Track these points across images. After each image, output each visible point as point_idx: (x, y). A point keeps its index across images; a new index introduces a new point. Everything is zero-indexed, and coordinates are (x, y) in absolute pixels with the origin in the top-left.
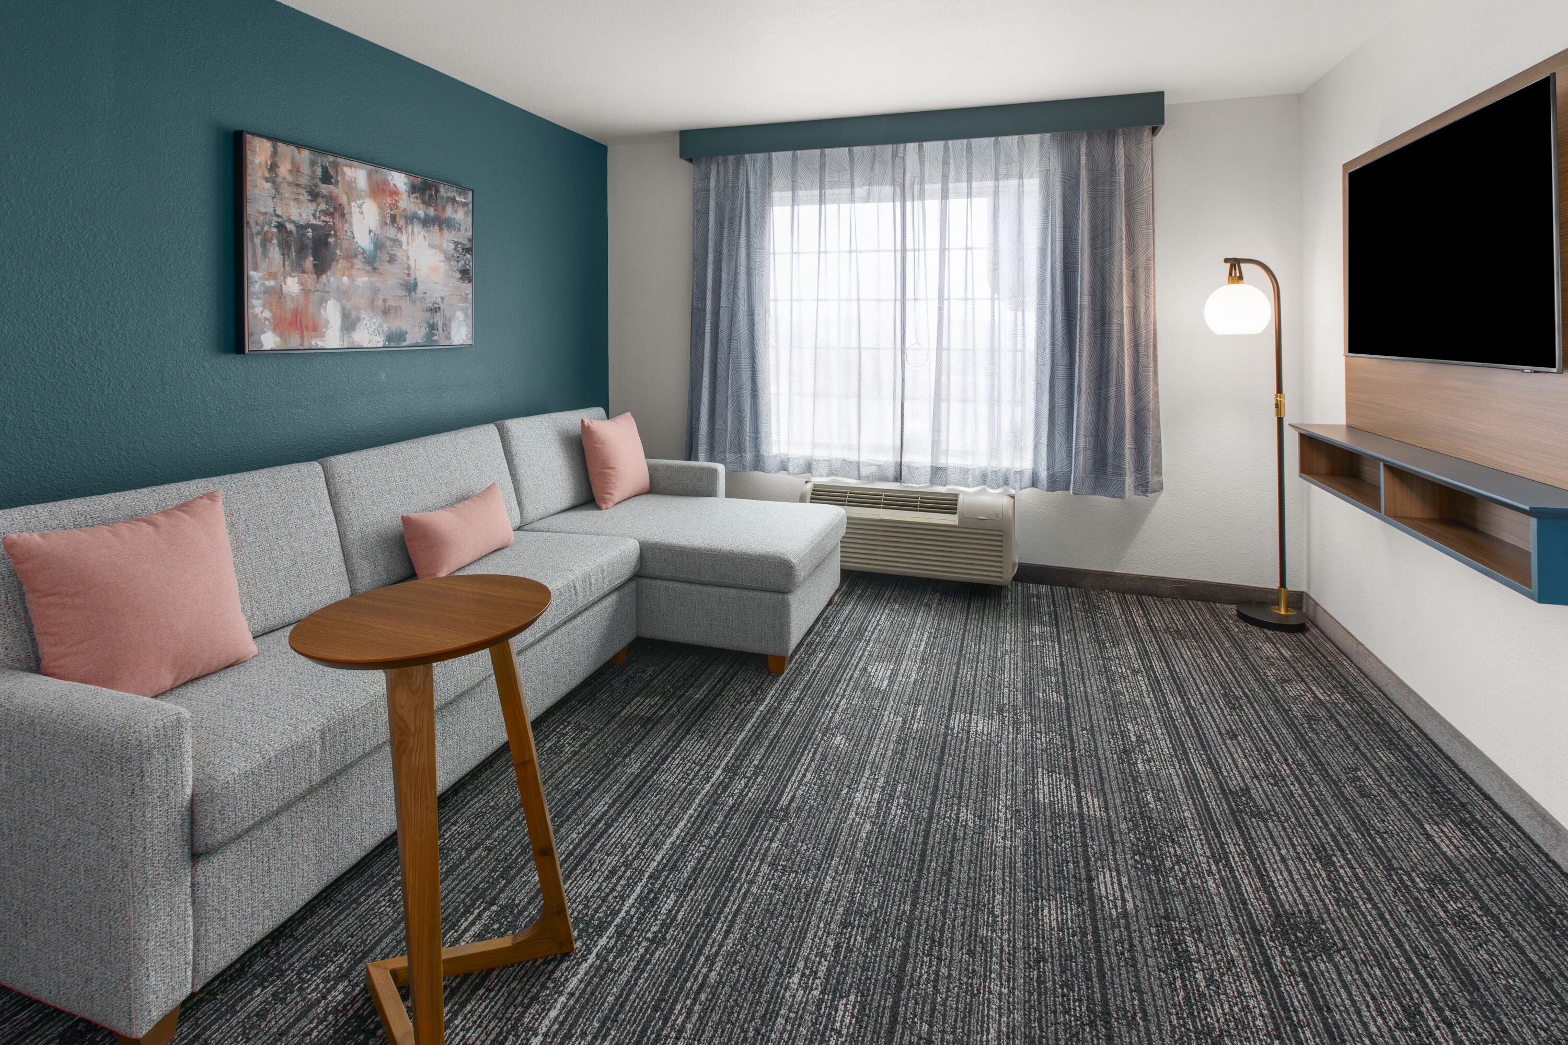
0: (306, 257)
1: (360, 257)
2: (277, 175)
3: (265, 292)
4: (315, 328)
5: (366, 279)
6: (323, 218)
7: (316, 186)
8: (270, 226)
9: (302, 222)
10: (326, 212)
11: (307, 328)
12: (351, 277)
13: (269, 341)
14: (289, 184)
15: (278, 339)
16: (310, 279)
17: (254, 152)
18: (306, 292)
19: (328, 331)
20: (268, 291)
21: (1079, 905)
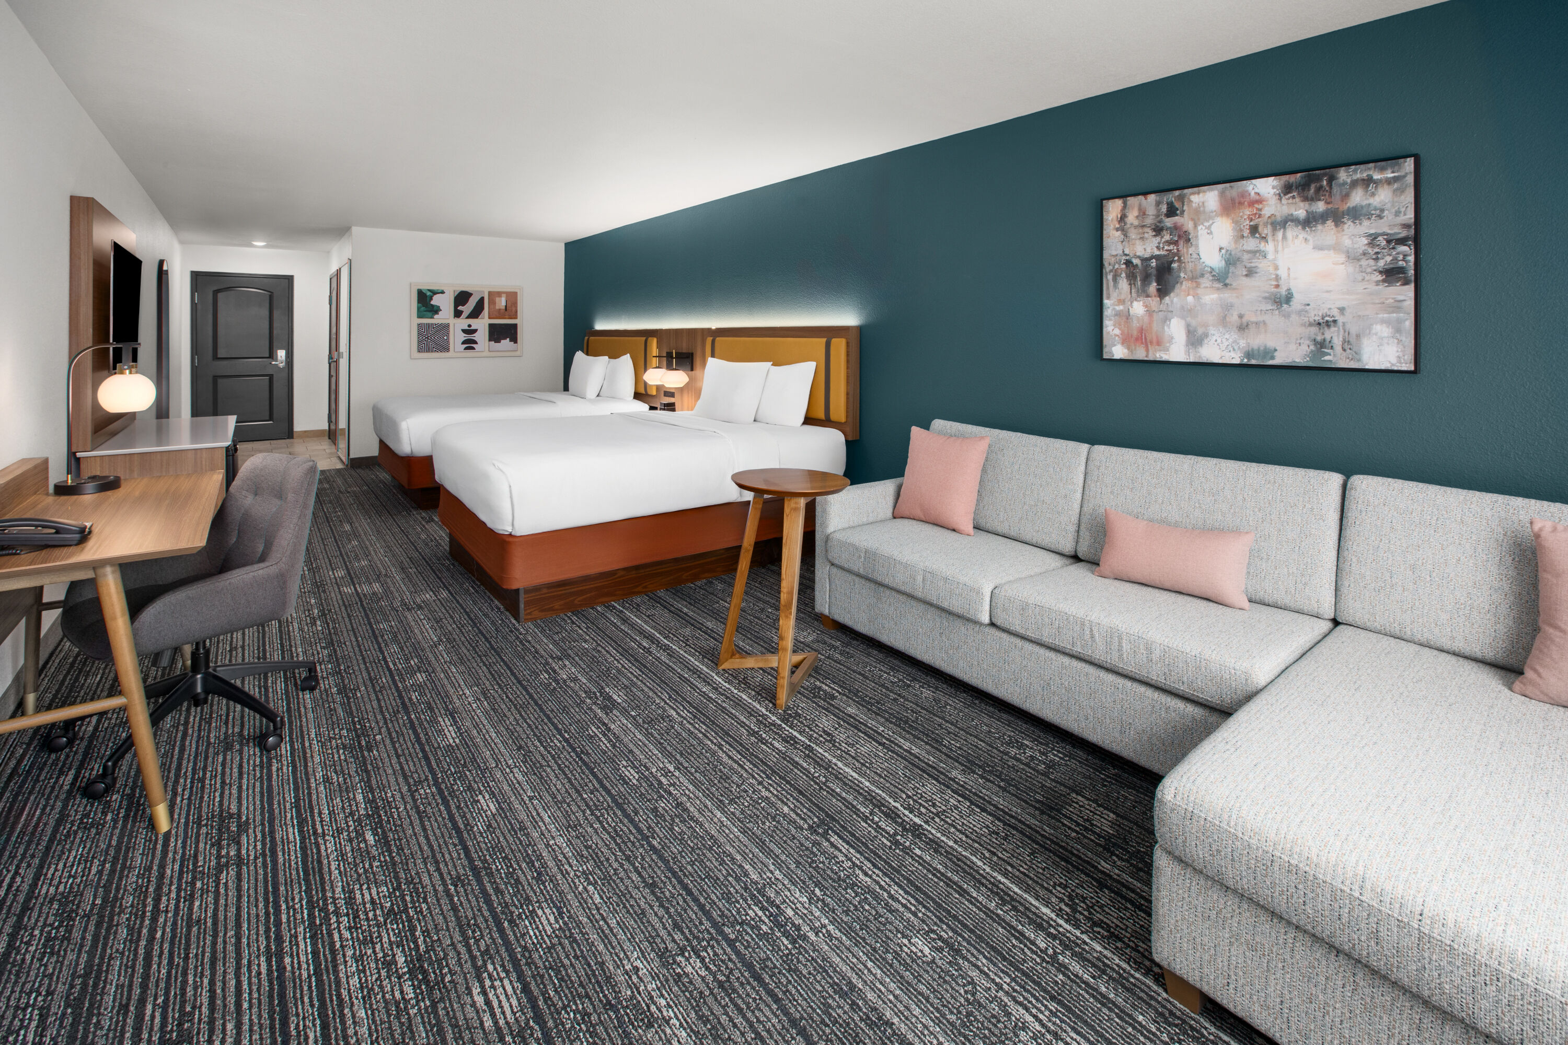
0: (1150, 284)
1: (1207, 275)
2: (1125, 224)
3: (1116, 315)
4: (1159, 343)
5: (1215, 296)
6: (1166, 248)
7: (1160, 222)
8: (1119, 264)
9: (1147, 255)
10: (1169, 243)
11: (1151, 342)
12: (1196, 296)
13: (1118, 351)
14: (1136, 227)
15: (1126, 351)
16: (1154, 302)
17: (1108, 212)
18: (1150, 312)
19: (1173, 346)
20: (1118, 314)
21: (525, 948)
